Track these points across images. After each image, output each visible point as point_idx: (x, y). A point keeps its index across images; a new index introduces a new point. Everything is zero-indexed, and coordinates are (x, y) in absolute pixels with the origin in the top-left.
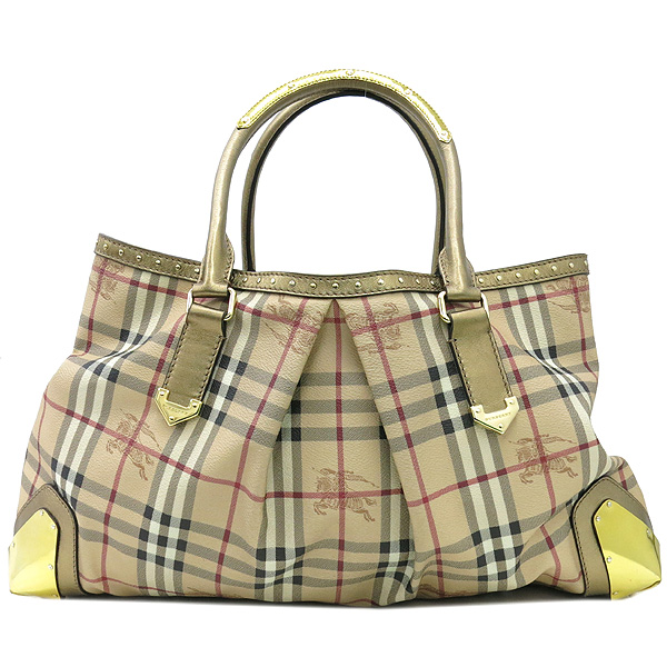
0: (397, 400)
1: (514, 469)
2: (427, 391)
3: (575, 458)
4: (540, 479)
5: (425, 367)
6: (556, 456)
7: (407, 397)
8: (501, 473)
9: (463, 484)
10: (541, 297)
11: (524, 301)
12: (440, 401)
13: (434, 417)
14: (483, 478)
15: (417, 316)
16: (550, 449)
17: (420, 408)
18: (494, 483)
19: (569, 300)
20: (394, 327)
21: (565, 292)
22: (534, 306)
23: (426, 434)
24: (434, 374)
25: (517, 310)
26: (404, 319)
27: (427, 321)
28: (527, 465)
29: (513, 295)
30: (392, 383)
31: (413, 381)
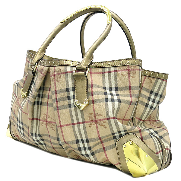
0: (56, 96)
1: (87, 122)
2: (65, 95)
3: (106, 122)
4: (94, 127)
5: (65, 88)
6: (100, 120)
7: (59, 96)
8: (84, 123)
9: (73, 124)
10: (115, 71)
11: (109, 72)
12: (69, 98)
13: (66, 103)
14: (78, 123)
15: (66, 73)
16: (98, 118)
17: (63, 99)
18: (81, 125)
19: (126, 73)
20: (59, 75)
21: (124, 70)
22: (112, 74)
23: (63, 107)
24: (68, 90)
25: (107, 75)
26: (62, 73)
27: (69, 74)
28: (91, 121)
29: (106, 70)
30: (56, 91)
31: (61, 91)
